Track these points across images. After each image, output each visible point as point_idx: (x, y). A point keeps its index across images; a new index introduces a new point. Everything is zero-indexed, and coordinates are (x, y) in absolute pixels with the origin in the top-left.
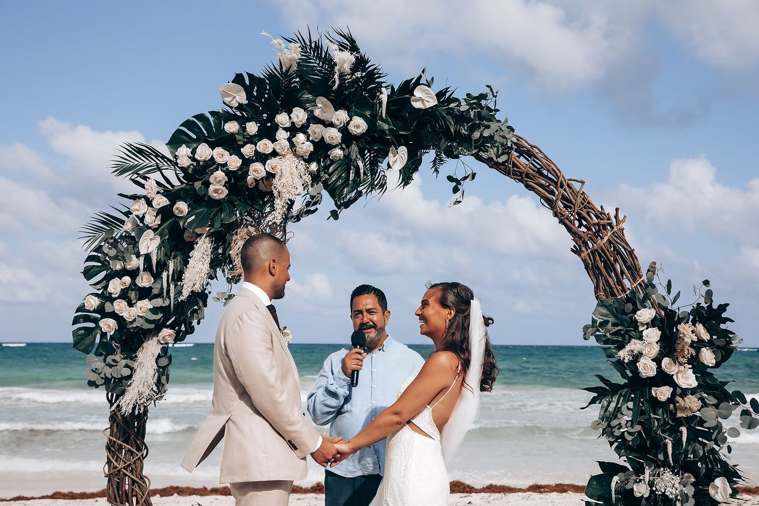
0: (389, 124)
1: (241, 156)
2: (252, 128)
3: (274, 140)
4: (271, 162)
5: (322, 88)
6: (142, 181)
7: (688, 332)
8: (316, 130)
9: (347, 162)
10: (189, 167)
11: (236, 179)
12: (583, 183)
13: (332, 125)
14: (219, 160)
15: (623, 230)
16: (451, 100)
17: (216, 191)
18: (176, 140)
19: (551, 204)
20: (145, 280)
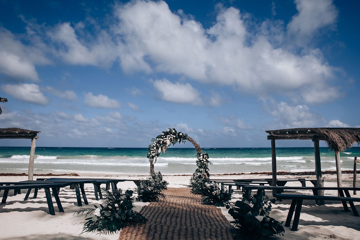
0: (178, 137)
1: (163, 140)
2: (164, 137)
3: (167, 138)
4: (166, 140)
5: (171, 133)
6: (154, 142)
7: (205, 156)
9: (174, 140)
10: (158, 140)
11: (163, 142)
13: (172, 137)
14: (161, 140)
16: (183, 134)
17: (161, 143)
18: (157, 138)
19: (193, 144)
20: (154, 151)
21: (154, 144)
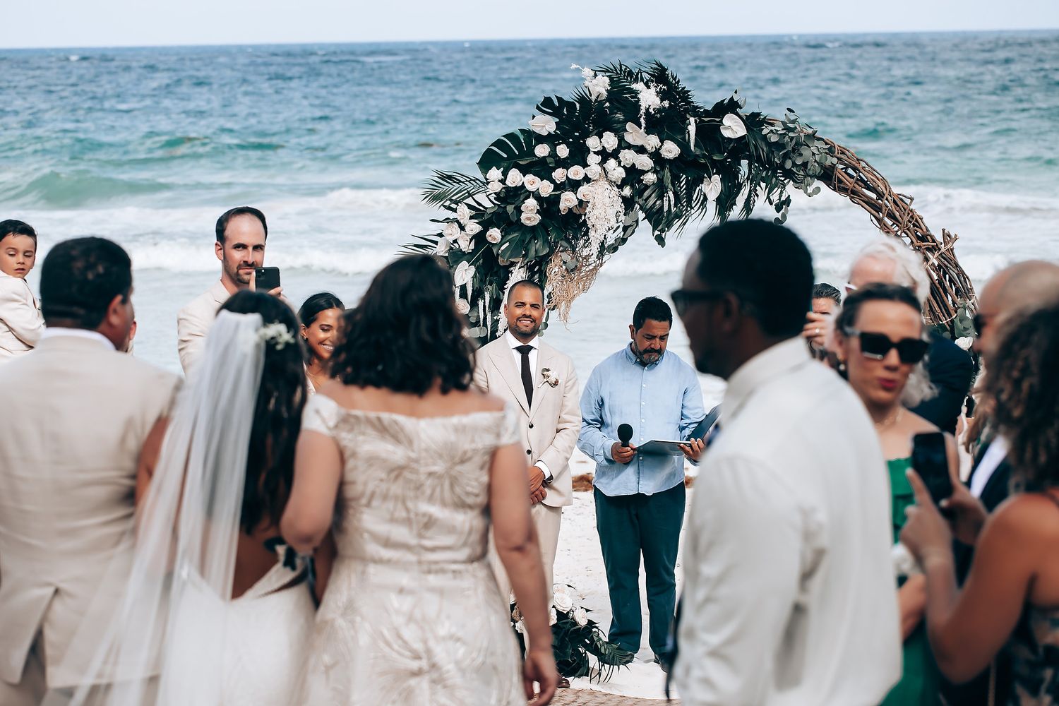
0: (701, 149)
1: (553, 181)
3: (585, 165)
4: (584, 190)
5: (632, 115)
6: (454, 206)
8: (628, 156)
9: (660, 188)
10: (501, 191)
11: (548, 206)
12: (912, 199)
13: (641, 150)
14: (530, 188)
15: (952, 250)
16: (764, 125)
17: (529, 219)
18: (487, 161)
19: (879, 220)
21: (462, 228)
